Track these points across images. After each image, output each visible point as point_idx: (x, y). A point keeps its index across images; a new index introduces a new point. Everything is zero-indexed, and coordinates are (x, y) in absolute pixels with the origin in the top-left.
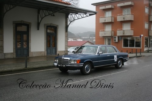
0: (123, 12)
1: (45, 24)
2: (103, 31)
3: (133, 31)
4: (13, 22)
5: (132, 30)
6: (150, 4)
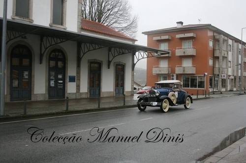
0: (183, 45)
1: (114, 63)
2: (157, 67)
3: (195, 68)
4: (88, 60)
5: (194, 66)
6: (214, 36)
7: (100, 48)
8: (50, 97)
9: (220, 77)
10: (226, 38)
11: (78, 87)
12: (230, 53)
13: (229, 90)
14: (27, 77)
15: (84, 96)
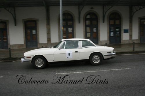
8: (110, 42)
11: (131, 36)
14: (95, 31)
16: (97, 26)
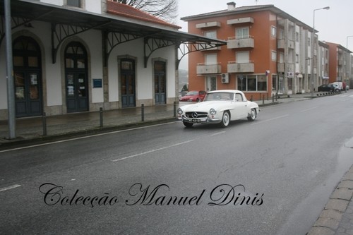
0: (237, 34)
1: (152, 59)
2: (202, 65)
3: (253, 64)
4: (118, 56)
5: (252, 62)
6: (277, 22)
7: (135, 38)
8: (69, 109)
9: (286, 76)
10: (292, 24)
11: (106, 94)
12: (297, 44)
13: (296, 92)
15: (114, 107)
16: (39, 71)
